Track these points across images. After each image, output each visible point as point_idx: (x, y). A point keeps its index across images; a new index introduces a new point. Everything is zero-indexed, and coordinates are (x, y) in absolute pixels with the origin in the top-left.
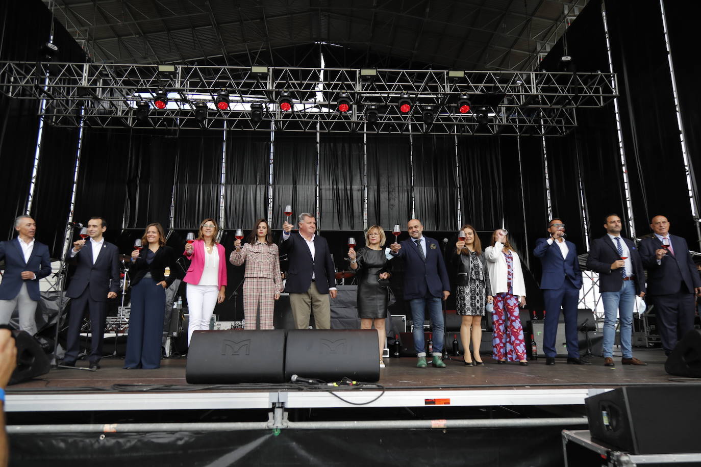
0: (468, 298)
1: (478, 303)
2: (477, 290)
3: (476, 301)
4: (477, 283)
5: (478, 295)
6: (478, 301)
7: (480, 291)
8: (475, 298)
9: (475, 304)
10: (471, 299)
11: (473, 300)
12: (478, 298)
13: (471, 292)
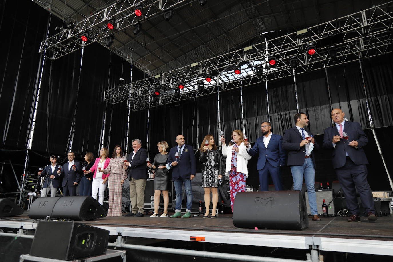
0: (205, 177)
1: (210, 179)
2: (210, 172)
3: (209, 179)
4: (210, 168)
5: (210, 175)
6: (210, 178)
7: (212, 172)
8: (209, 176)
9: (208, 180)
10: (206, 177)
11: (207, 178)
12: (210, 176)
13: (206, 173)
